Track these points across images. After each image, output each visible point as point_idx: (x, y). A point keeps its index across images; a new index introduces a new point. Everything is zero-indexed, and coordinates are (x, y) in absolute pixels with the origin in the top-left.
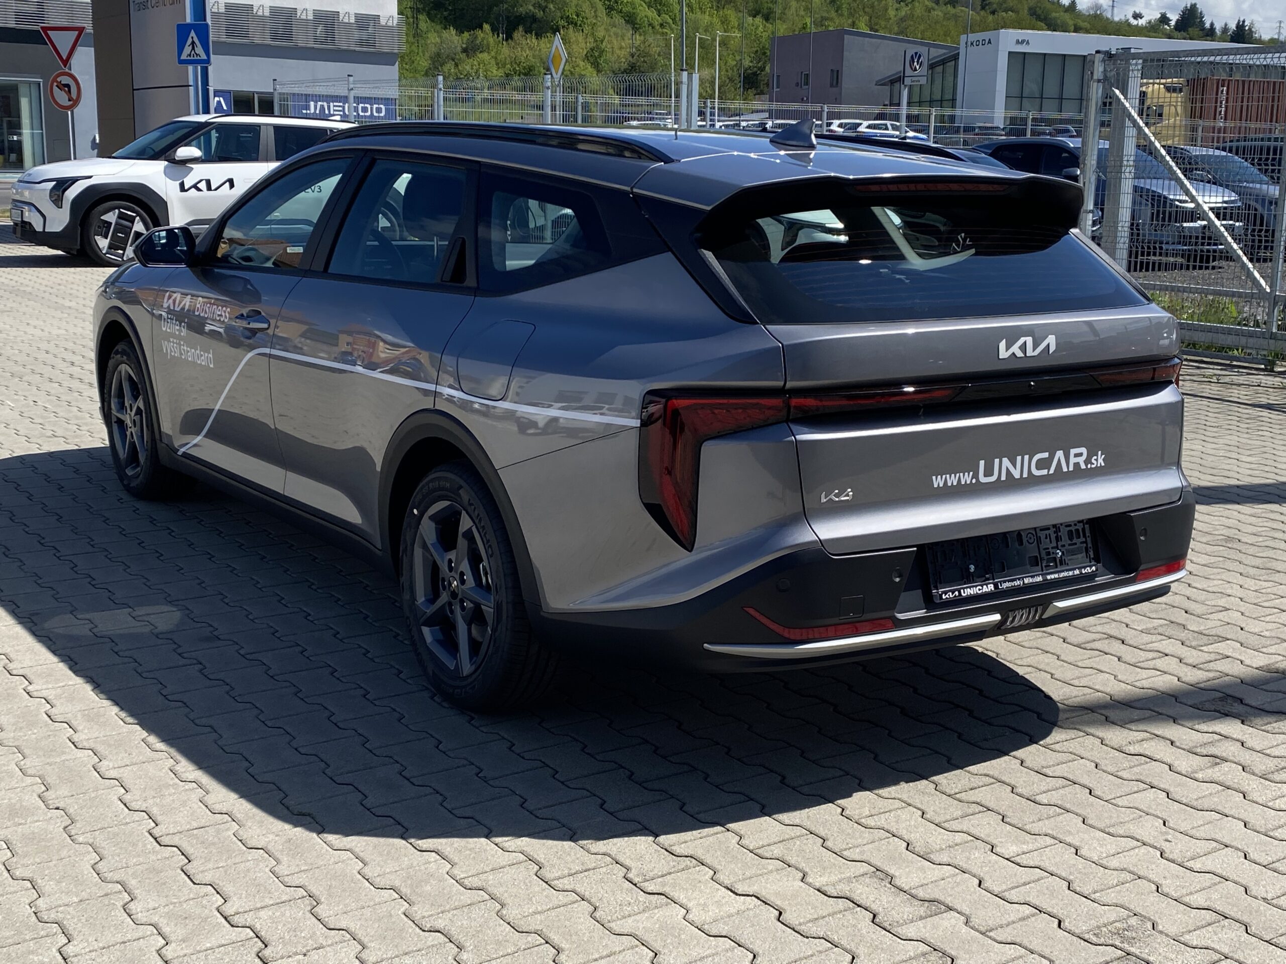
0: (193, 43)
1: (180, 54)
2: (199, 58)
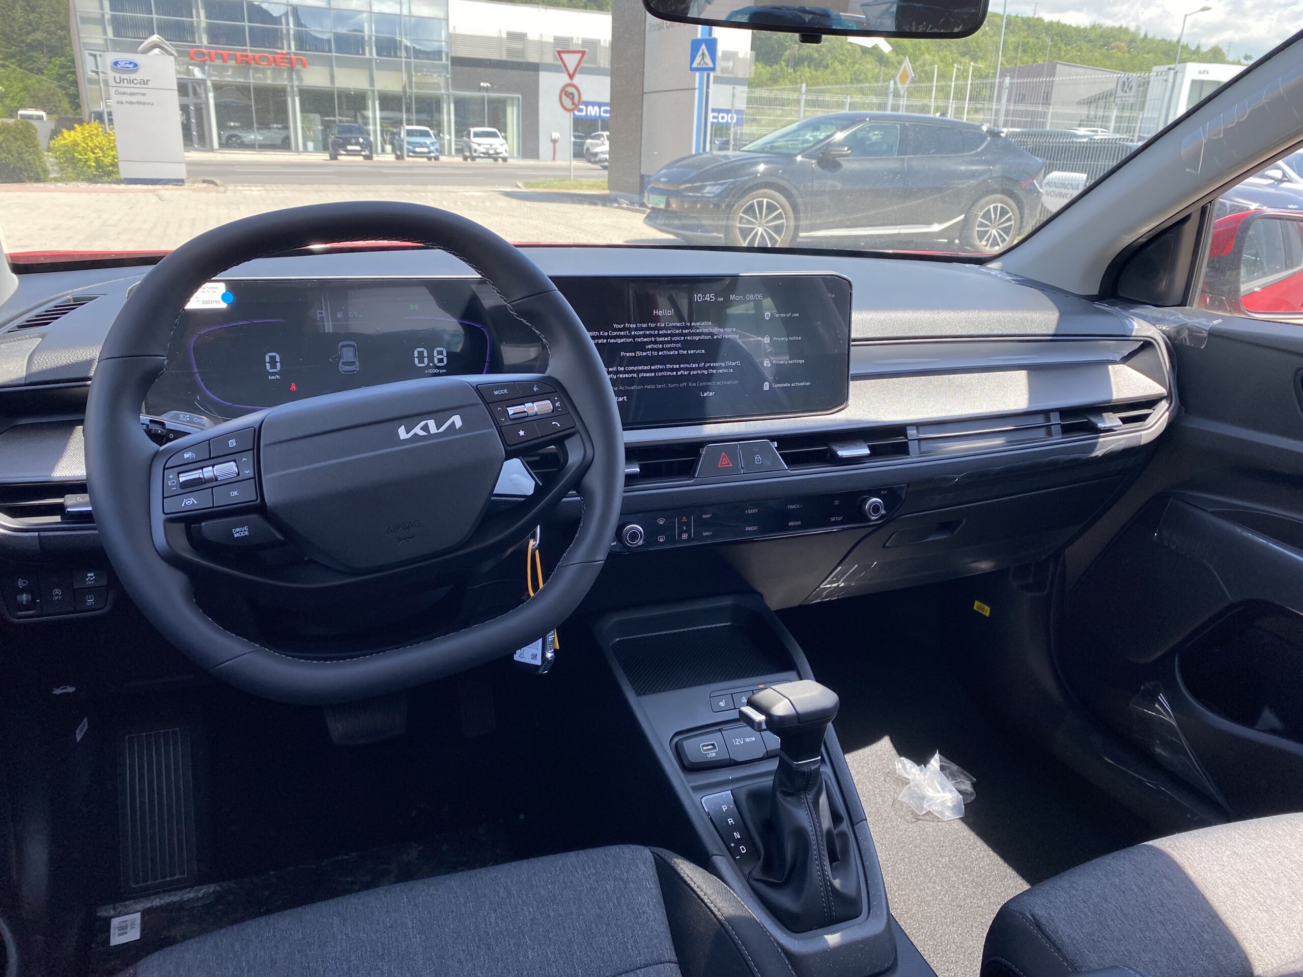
0: (703, 54)
1: (692, 63)
2: (707, 66)
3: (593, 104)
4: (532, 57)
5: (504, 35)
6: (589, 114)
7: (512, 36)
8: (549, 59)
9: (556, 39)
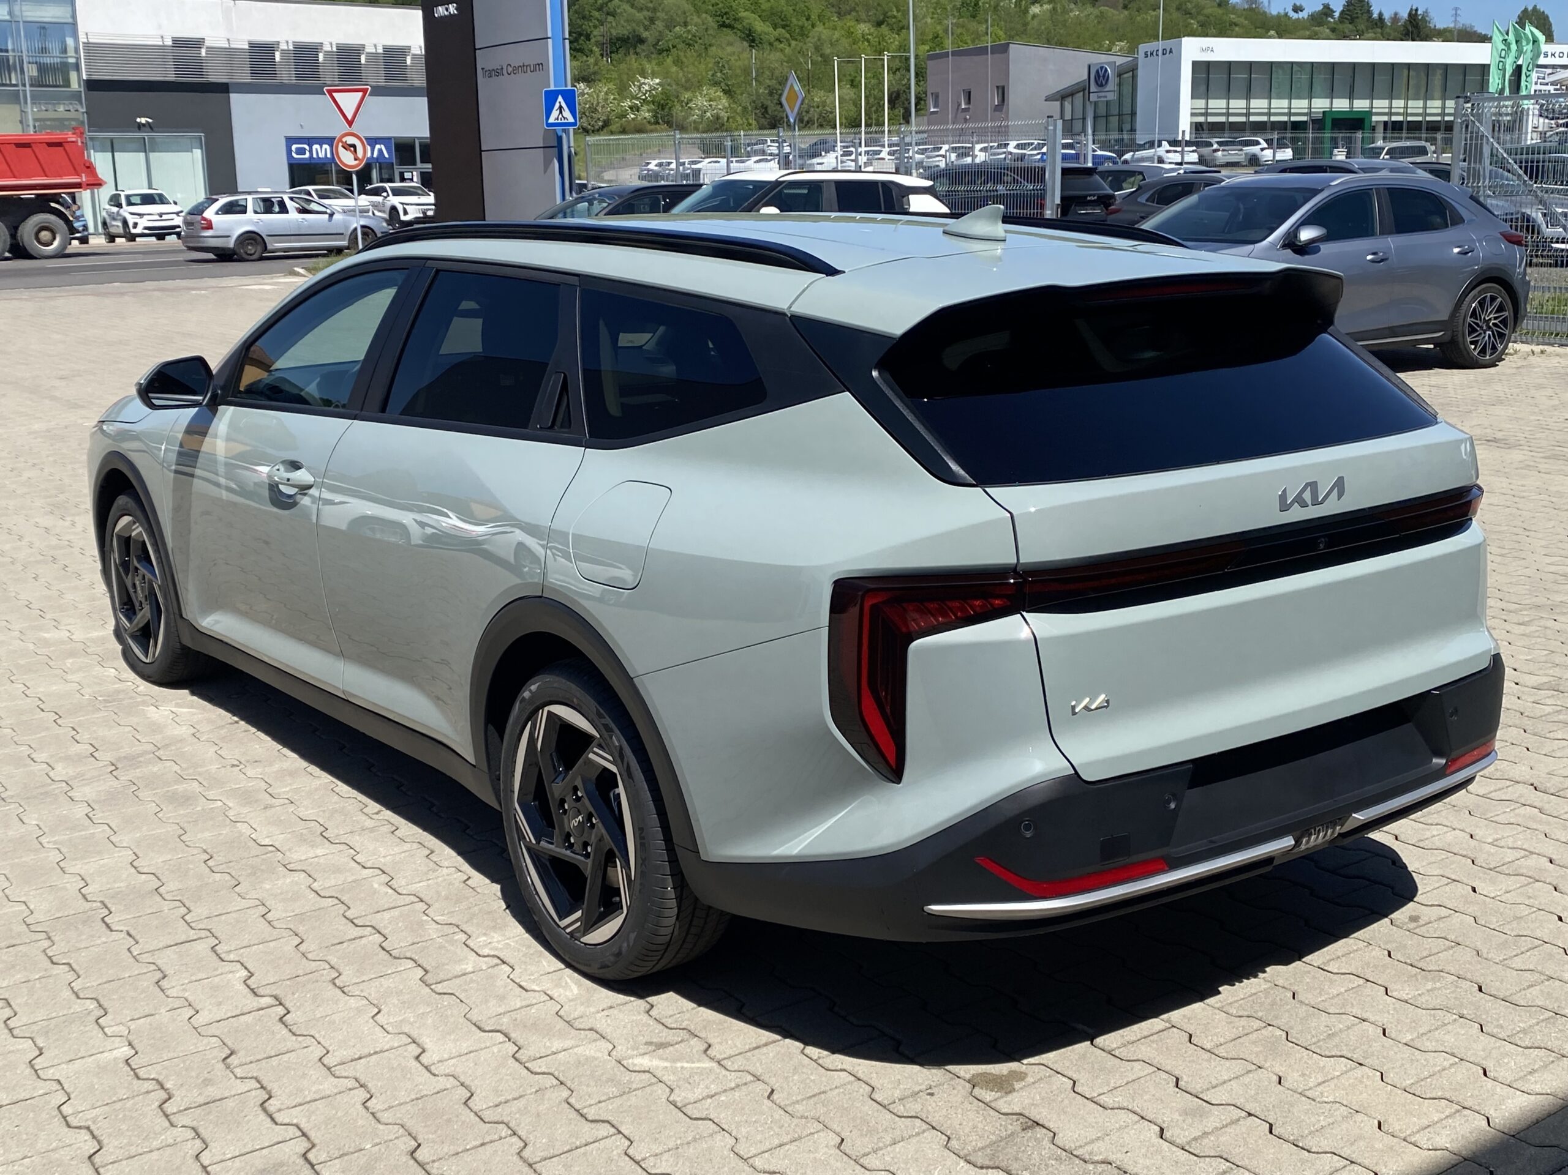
0: (561, 107)
1: (548, 117)
2: (566, 120)
3: (321, 141)
4: (215, 76)
5: (169, 42)
6: (315, 156)
7: (179, 43)
8: (244, 76)
9: (252, 45)
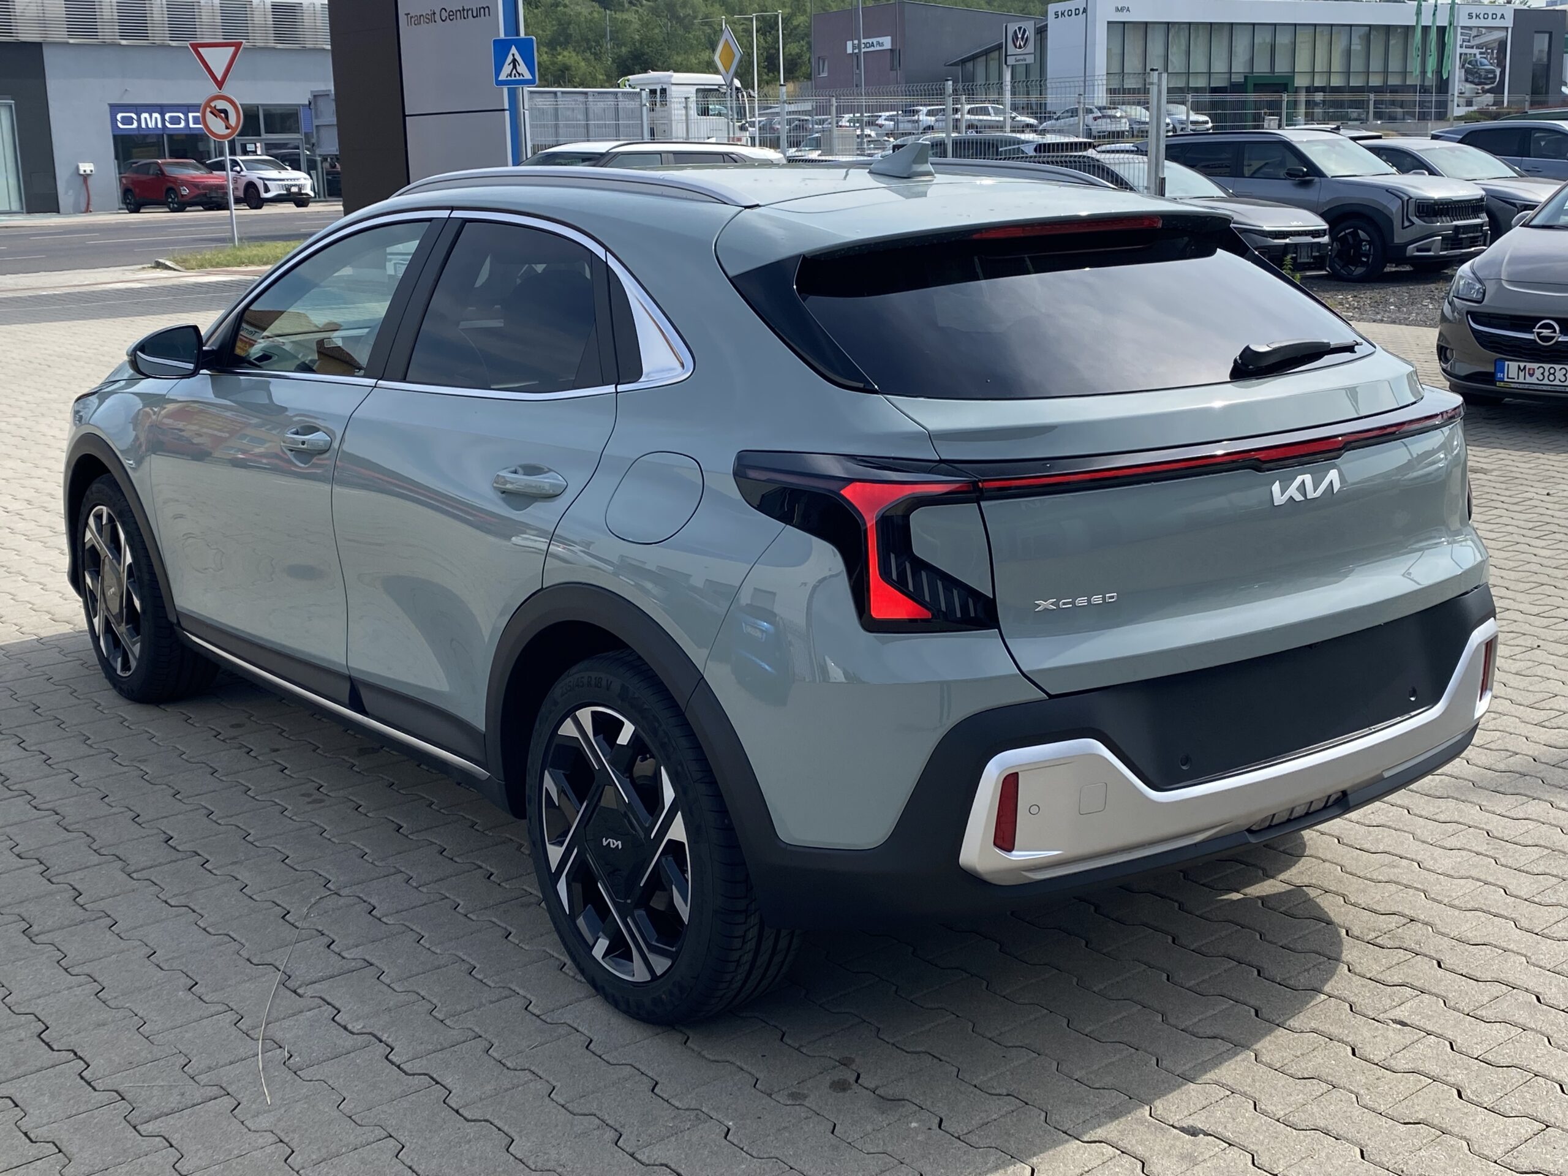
0: (514, 61)
1: (498, 74)
2: (521, 77)
3: (150, 108)
6: (143, 126)
